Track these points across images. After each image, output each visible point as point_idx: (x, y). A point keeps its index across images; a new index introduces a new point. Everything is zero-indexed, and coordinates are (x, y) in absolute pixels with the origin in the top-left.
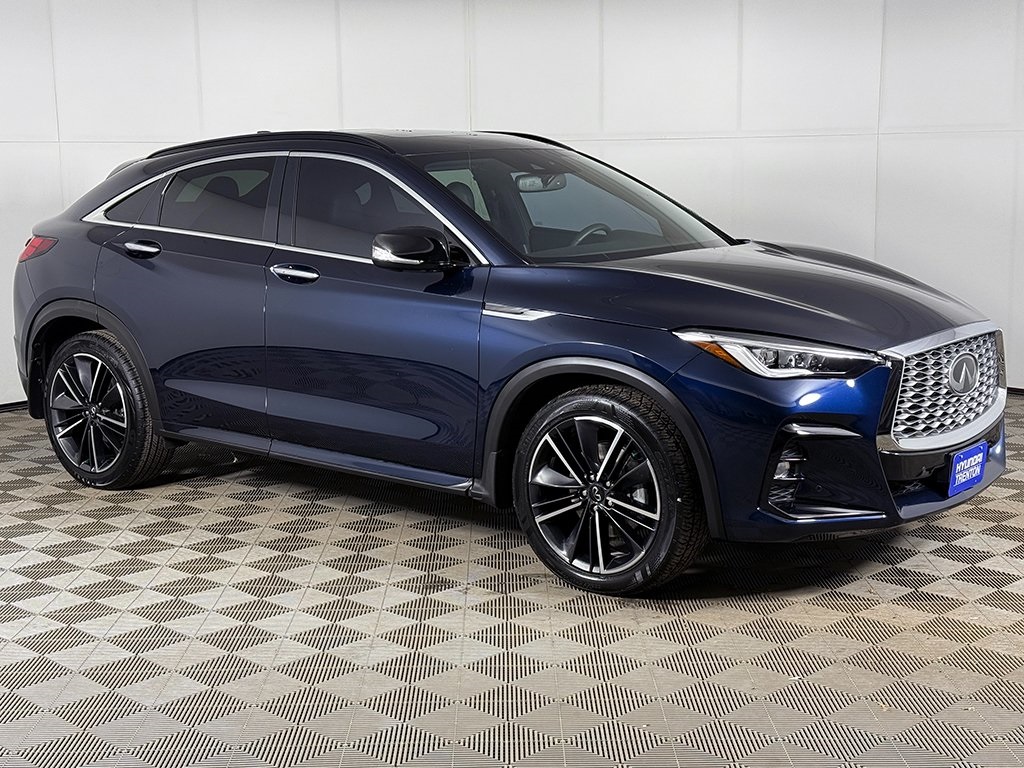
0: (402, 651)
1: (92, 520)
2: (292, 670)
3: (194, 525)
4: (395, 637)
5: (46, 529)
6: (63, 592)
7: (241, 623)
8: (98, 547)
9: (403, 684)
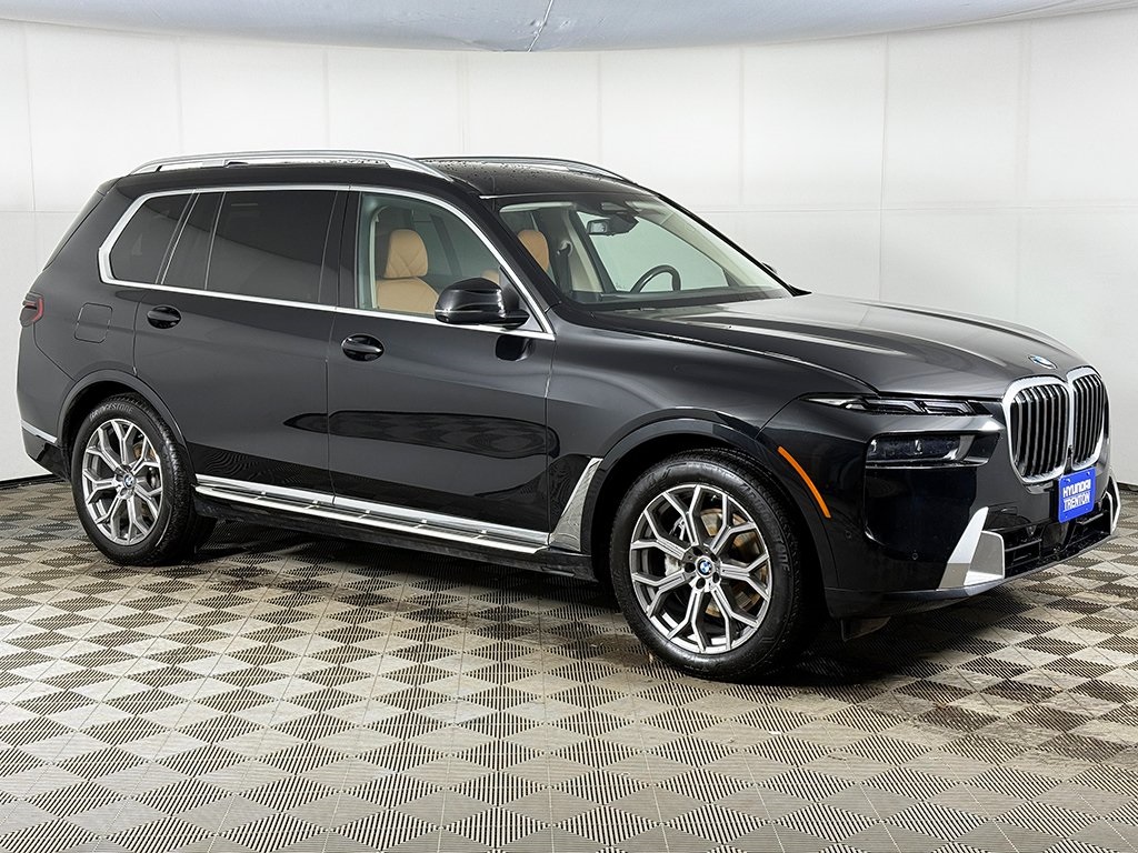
0: (398, 711)
1: (82, 595)
2: (289, 728)
3: (188, 600)
4: (390, 700)
5: (37, 603)
6: (59, 661)
7: (238, 687)
8: (92, 621)
9: (397, 740)
